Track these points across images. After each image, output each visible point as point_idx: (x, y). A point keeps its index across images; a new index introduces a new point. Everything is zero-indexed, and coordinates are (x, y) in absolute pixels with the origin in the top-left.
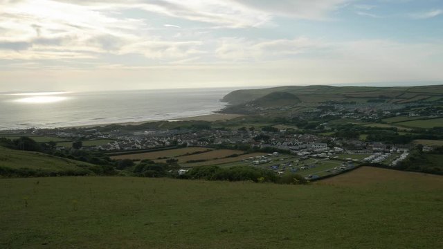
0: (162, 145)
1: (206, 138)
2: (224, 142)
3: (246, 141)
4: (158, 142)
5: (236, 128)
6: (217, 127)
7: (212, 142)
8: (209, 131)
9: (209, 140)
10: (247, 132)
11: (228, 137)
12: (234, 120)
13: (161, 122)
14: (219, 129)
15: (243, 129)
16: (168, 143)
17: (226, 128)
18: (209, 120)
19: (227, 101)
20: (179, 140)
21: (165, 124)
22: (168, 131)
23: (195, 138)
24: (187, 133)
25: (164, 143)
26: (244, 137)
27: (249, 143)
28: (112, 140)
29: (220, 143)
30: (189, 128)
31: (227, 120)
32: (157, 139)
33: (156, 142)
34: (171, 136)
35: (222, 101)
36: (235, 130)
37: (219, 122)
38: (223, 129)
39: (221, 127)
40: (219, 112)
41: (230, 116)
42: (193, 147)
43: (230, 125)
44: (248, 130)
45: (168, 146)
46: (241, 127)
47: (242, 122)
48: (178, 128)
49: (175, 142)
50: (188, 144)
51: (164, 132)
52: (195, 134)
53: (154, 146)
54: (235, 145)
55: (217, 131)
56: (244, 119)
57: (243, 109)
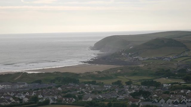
0: (18, 102)
1: (72, 93)
2: (94, 99)
3: (121, 97)
4: (14, 98)
5: (110, 82)
6: (86, 81)
7: (80, 98)
8: (77, 85)
9: (77, 96)
10: (122, 87)
11: (100, 92)
12: (107, 71)
13: (19, 73)
14: (89, 83)
15: (119, 83)
16: (26, 100)
17: (97, 81)
18: (77, 75)
19: (98, 49)
20: (40, 96)
21: (23, 76)
22: (26, 85)
23: (59, 93)
24: (49, 88)
25: (21, 100)
26: (120, 93)
27: (126, 99)
29: (90, 99)
30: (52, 81)
31: (99, 72)
32: (12, 94)
33: (11, 99)
34: (30, 91)
35: (93, 48)
36: (108, 84)
37: (89, 75)
38: (94, 83)
39: (91, 80)
41: (102, 68)
42: (56, 104)
43: (102, 78)
44: (124, 84)
45: (26, 104)
46: (115, 80)
47: (119, 74)
48: (39, 82)
49: (36, 99)
50: (51, 101)
51: (21, 86)
52: (59, 89)
53: (9, 103)
54: (108, 102)
55: (87, 85)
56: (119, 71)
57: (118, 58)
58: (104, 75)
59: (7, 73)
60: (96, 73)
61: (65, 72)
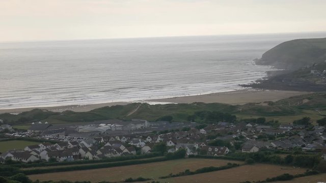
0: (134, 152)
1: (224, 139)
2: (263, 149)
3: (310, 147)
4: (127, 145)
5: (289, 120)
6: (248, 117)
7: (238, 147)
8: (233, 126)
9: (232, 144)
10: (312, 129)
11: (272, 138)
12: (284, 102)
13: (134, 105)
14: (253, 121)
15: (305, 122)
16: (147, 149)
17: (268, 119)
18: (233, 108)
20: (170, 144)
21: (141, 110)
22: (147, 124)
23: (202, 139)
24: (185, 129)
25: (138, 149)
26: (307, 138)
27: (318, 150)
28: (34, 141)
29: (255, 150)
30: (190, 119)
31: (270, 103)
32: (124, 140)
33: (122, 147)
34: (154, 135)
35: (259, 62)
36: (286, 124)
37: (252, 108)
38: (261, 121)
39: (256, 117)
40: (254, 86)
41: (276, 95)
42: (197, 157)
43: (276, 114)
44: (315, 123)
45: (147, 156)
46: (300, 117)
47: (306, 106)
48: (169, 119)
49: (162, 148)
50: (189, 152)
51: (139, 126)
52: (203, 131)
53: (119, 155)
54: (287, 155)
55: (249, 125)
56: (306, 101)
57: (304, 80)
58: (280, 109)
59: (115, 105)
60: (266, 105)
61: (212, 102)
